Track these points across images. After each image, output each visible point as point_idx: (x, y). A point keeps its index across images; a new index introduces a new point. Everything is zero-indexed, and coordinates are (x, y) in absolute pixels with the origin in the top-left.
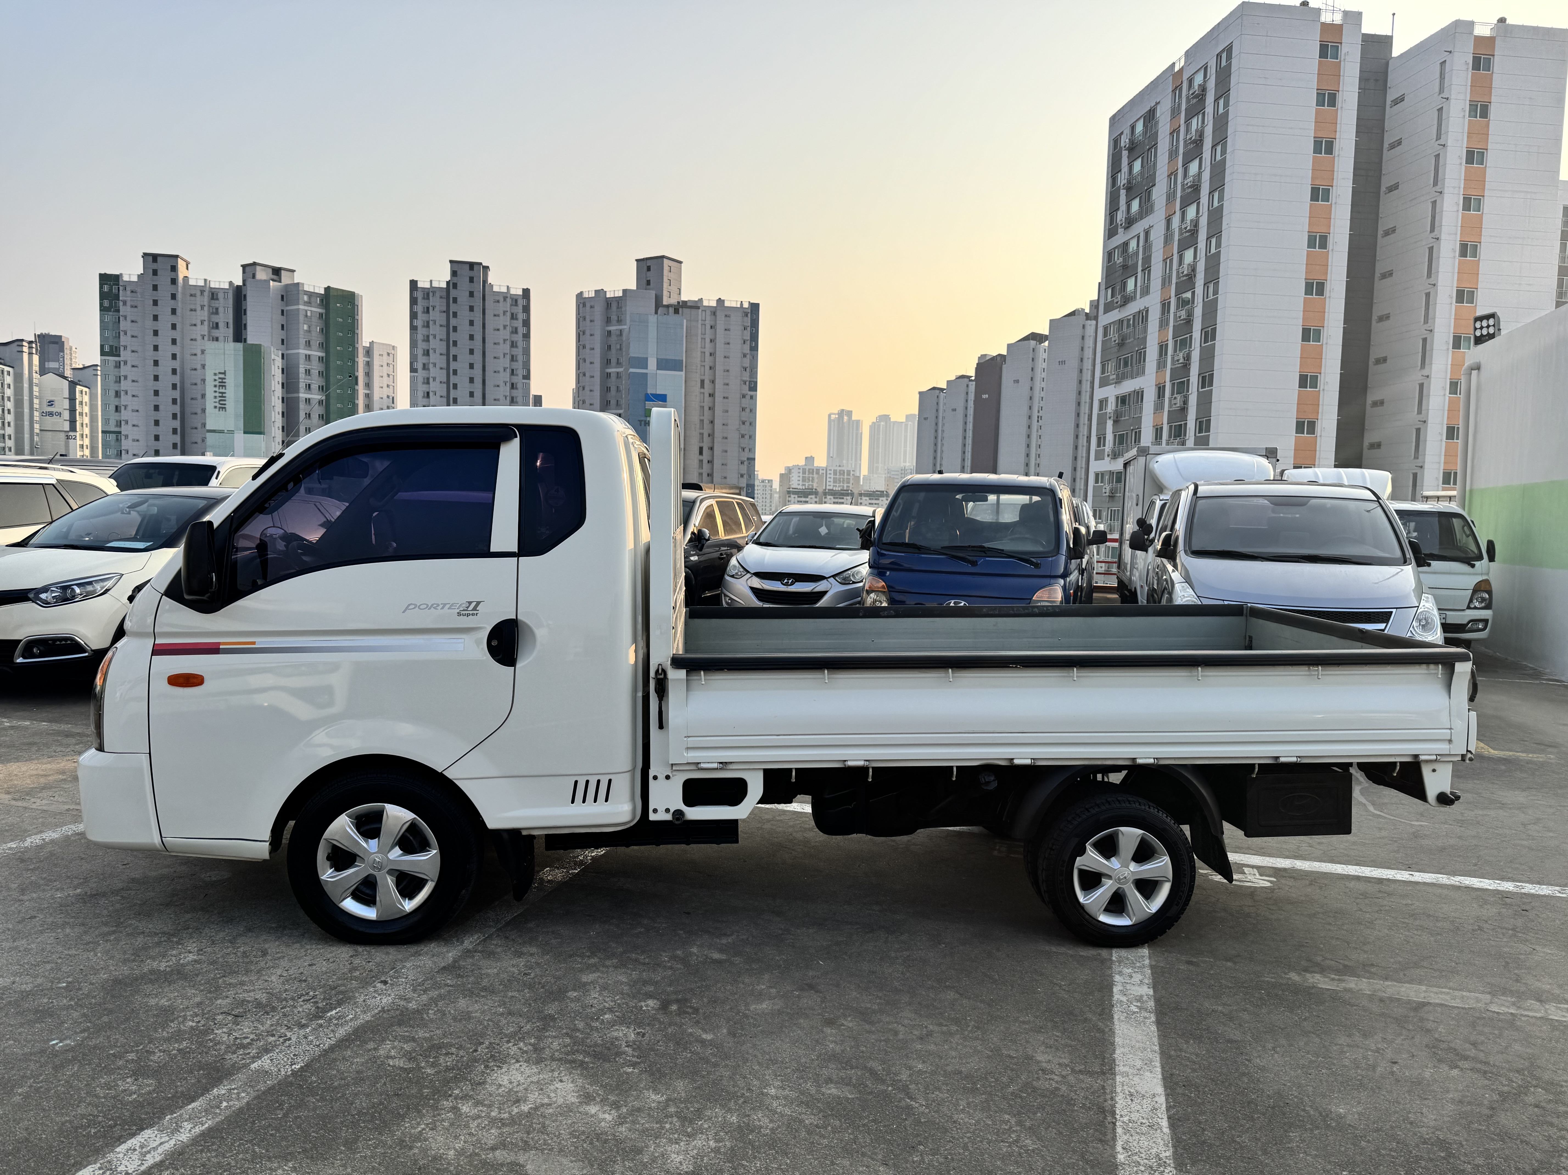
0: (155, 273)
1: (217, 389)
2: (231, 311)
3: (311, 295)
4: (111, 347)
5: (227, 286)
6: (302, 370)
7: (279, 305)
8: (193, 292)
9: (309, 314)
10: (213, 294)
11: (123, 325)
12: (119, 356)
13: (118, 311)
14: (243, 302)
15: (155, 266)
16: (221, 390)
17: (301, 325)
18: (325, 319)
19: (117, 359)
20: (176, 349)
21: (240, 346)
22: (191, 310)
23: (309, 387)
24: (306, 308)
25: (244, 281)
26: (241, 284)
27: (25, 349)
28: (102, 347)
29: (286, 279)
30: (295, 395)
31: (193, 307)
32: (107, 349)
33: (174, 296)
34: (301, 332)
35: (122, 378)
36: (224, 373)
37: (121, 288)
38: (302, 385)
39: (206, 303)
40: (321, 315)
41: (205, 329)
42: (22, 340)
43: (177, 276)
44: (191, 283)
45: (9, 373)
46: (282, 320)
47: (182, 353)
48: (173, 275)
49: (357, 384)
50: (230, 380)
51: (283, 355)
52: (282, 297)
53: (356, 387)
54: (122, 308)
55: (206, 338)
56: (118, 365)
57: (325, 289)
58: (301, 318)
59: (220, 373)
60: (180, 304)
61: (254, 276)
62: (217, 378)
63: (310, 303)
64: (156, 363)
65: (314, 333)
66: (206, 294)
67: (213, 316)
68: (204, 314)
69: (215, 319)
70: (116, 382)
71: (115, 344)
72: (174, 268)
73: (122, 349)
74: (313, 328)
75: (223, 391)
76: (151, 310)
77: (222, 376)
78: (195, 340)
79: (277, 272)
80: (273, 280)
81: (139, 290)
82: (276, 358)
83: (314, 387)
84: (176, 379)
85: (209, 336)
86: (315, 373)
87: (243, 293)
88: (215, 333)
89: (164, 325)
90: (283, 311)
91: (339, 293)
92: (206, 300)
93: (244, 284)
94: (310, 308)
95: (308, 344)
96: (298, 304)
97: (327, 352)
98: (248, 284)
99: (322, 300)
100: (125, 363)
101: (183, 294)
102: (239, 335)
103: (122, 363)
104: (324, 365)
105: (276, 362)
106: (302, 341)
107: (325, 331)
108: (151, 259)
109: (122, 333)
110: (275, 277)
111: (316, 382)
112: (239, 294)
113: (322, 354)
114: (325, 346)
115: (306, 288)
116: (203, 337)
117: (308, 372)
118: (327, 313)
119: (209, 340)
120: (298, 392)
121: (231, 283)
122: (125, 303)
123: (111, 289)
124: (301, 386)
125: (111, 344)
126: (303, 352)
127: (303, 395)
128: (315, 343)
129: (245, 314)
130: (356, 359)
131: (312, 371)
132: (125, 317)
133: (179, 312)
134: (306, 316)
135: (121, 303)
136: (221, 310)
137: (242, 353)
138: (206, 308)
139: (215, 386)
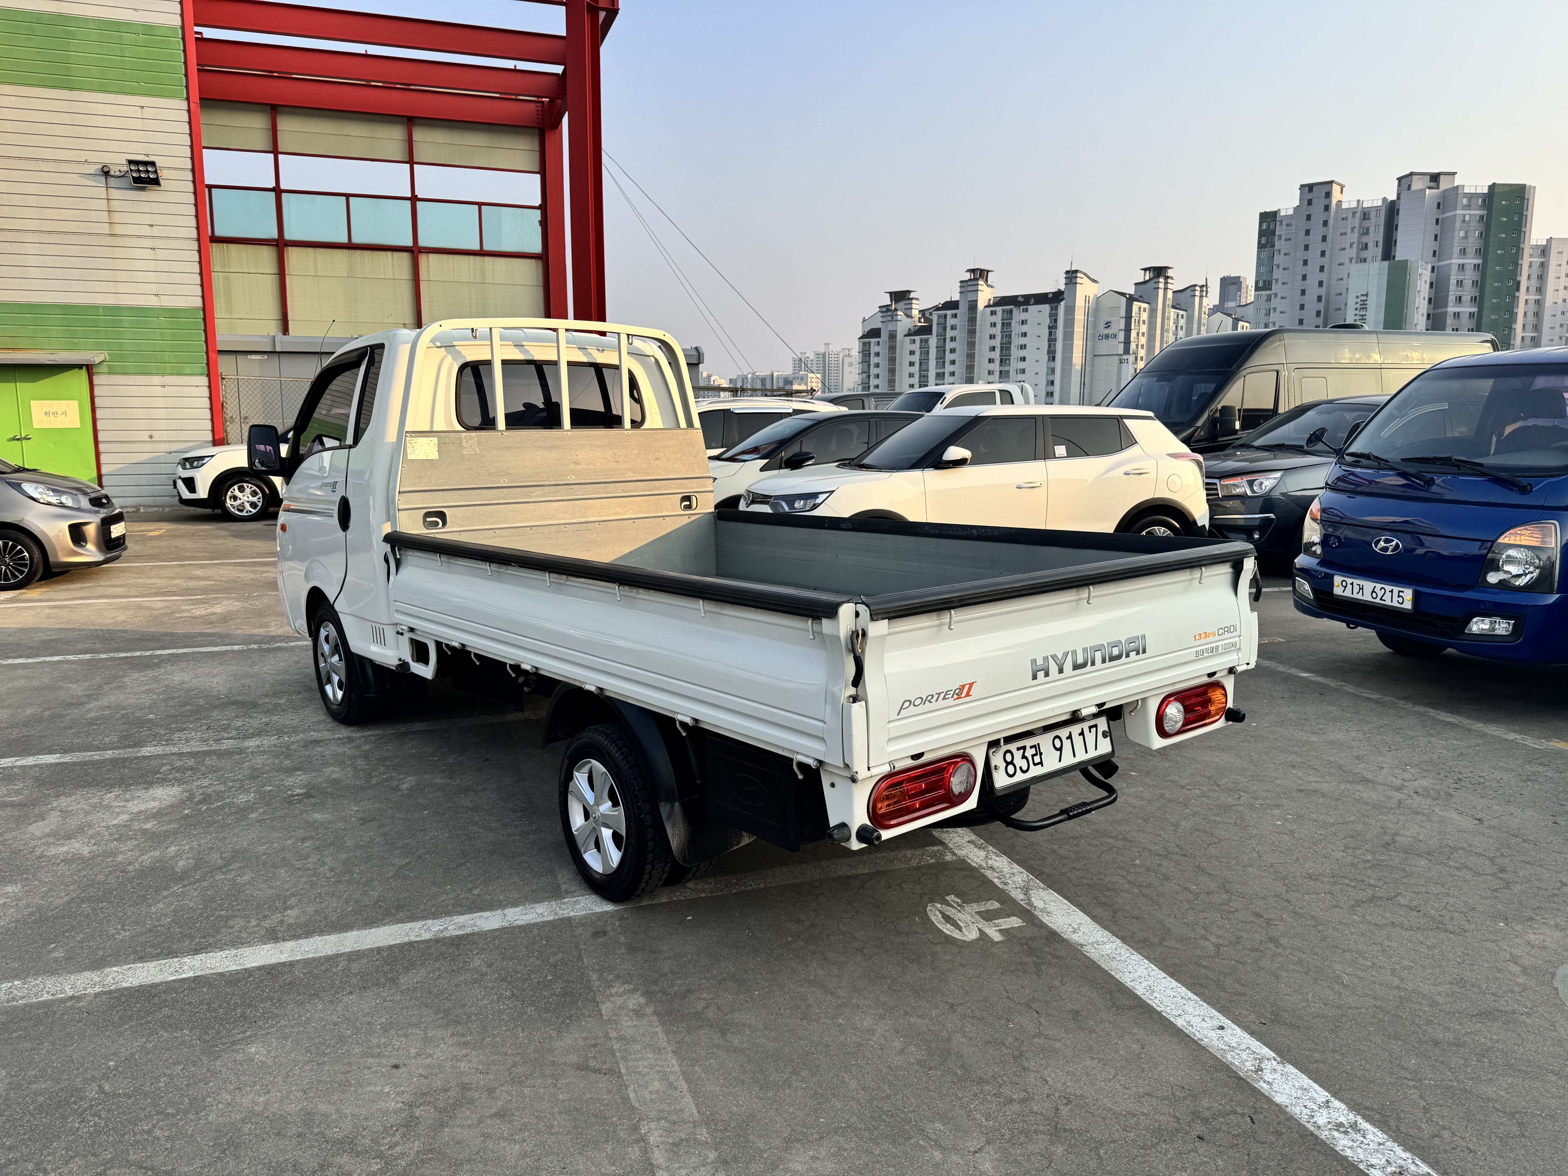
0: (1310, 202)
1: (1357, 312)
2: (1382, 229)
3: (1471, 196)
4: (1265, 282)
5: (1380, 203)
6: (1453, 281)
7: (1434, 214)
8: (1344, 216)
9: (1467, 218)
10: (1365, 214)
11: (1278, 259)
12: (1271, 289)
13: (1273, 246)
14: (1396, 217)
15: (1310, 196)
16: (1362, 313)
17: (1456, 233)
18: (1486, 222)
19: (1268, 292)
20: (1324, 277)
21: (1386, 264)
22: (1342, 234)
23: (1459, 299)
24: (1464, 212)
25: (1399, 195)
26: (1394, 198)
27: (1198, 293)
28: (1257, 282)
29: (1444, 184)
30: (1443, 310)
31: (1343, 231)
32: (1261, 285)
33: (1325, 223)
34: (1456, 240)
35: (1272, 311)
36: (1367, 295)
37: (1278, 223)
38: (1452, 298)
39: (1357, 225)
40: (1482, 217)
41: (1353, 252)
42: (1196, 285)
43: (1331, 202)
44: (1343, 207)
45: (1182, 316)
46: (1436, 229)
47: (1329, 279)
48: (1326, 202)
49: (1518, 289)
50: (1372, 302)
51: (1433, 268)
52: (1439, 204)
53: (1517, 294)
54: (1277, 243)
55: (1354, 261)
56: (1269, 299)
57: (1490, 187)
58: (1458, 224)
59: (1362, 295)
60: (1331, 230)
61: (1409, 188)
62: (1358, 300)
63: (1469, 206)
64: (1303, 292)
65: (1471, 240)
66: (1358, 215)
67: (1363, 237)
68: (1354, 237)
69: (1365, 239)
70: (1266, 315)
71: (1268, 279)
72: (1328, 195)
73: (1274, 282)
74: (1470, 234)
75: (1364, 313)
76: (1302, 239)
77: (1364, 298)
78: (1343, 264)
79: (1435, 178)
80: (1430, 188)
81: (1293, 223)
82: (1424, 272)
83: (1466, 298)
84: (1321, 306)
85: (1357, 258)
86: (1468, 283)
87: (1397, 208)
88: (1364, 254)
89: (1313, 255)
90: (1437, 220)
91: (1506, 189)
92: (1357, 221)
93: (1398, 198)
94: (1468, 212)
95: (1463, 252)
96: (1456, 210)
97: (1485, 258)
98: (1402, 196)
99: (1484, 201)
100: (1276, 295)
101: (1335, 219)
102: (1388, 254)
103: (1273, 296)
104: (1479, 274)
105: (1423, 276)
106: (1456, 250)
107: (1485, 236)
108: (1308, 189)
109: (1275, 267)
110: (1433, 184)
111: (1468, 292)
112: (1392, 210)
113: (1479, 261)
114: (1483, 252)
115: (1466, 190)
116: (1351, 260)
117: (1460, 283)
118: (1489, 215)
119: (1357, 262)
120: (1446, 306)
121: (1384, 199)
122: (1280, 237)
123: (1269, 226)
124: (1450, 299)
125: (1265, 279)
126: (1456, 261)
127: (1451, 309)
128: (1471, 251)
129: (1397, 229)
130: (1520, 262)
131: (1465, 282)
132: (1279, 251)
133: (1329, 239)
134: (1464, 221)
135: (1277, 238)
136: (1372, 230)
137: (1386, 271)
138: (1356, 230)
139: (1356, 309)
